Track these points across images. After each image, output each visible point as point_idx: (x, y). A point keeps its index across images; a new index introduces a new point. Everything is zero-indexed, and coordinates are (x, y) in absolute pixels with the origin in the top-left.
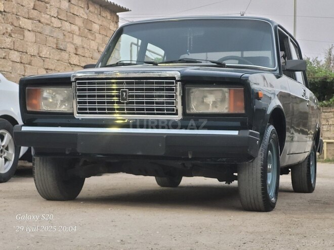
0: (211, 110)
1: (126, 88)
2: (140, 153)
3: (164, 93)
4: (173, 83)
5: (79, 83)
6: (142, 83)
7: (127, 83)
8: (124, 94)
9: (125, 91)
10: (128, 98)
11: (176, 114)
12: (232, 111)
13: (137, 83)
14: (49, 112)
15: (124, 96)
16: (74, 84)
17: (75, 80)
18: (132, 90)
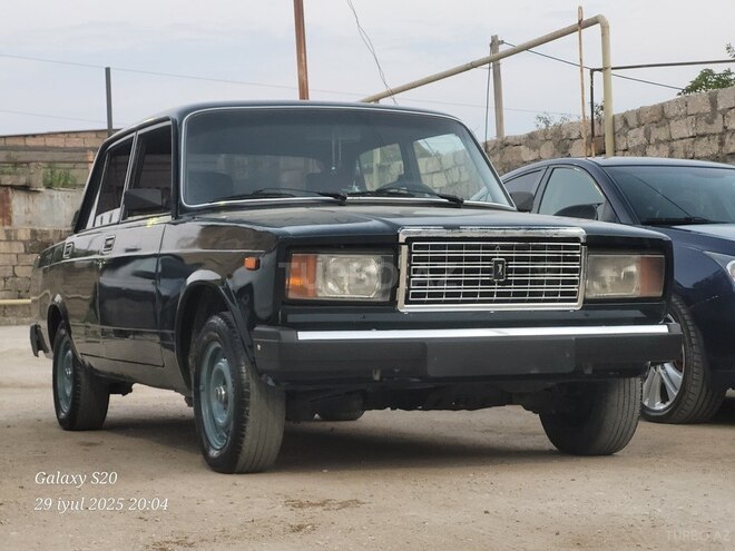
0: (611, 293)
1: (500, 257)
2: (534, 371)
3: (561, 265)
4: (577, 248)
5: (417, 247)
6: (527, 248)
7: (502, 248)
8: (500, 266)
9: (501, 262)
10: (505, 274)
11: (575, 301)
12: (646, 294)
13: (518, 248)
14: (335, 302)
15: (500, 271)
16: (405, 249)
17: (409, 241)
18: (510, 259)
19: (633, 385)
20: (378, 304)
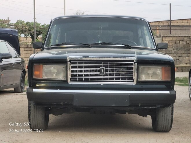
1: (103, 67)
2: (114, 105)
3: (127, 70)
4: (132, 64)
5: (72, 63)
6: (114, 64)
7: (104, 63)
8: (103, 70)
9: (103, 68)
10: (104, 72)
11: (133, 82)
12: (163, 80)
13: (110, 64)
15: (102, 71)
16: (69, 63)
17: (70, 61)
18: (107, 67)
19: (168, 110)
20: (63, 81)
